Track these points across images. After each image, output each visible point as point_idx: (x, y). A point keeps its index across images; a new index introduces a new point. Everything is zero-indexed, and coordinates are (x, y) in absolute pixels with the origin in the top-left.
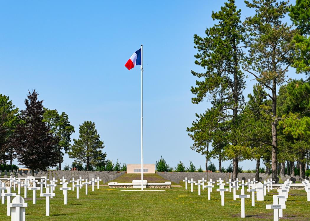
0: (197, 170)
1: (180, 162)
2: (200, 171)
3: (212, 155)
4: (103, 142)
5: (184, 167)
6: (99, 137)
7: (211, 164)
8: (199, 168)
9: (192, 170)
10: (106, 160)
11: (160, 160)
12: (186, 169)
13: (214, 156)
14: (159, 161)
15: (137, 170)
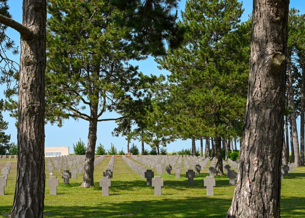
0: (118, 153)
1: (101, 144)
2: (122, 153)
3: (133, 137)
4: (8, 123)
5: (104, 149)
6: (3, 117)
7: (134, 146)
8: (121, 151)
9: (113, 152)
10: (10, 143)
11: (79, 143)
12: (106, 151)
13: (134, 137)
14: (77, 144)
15: (49, 153)
